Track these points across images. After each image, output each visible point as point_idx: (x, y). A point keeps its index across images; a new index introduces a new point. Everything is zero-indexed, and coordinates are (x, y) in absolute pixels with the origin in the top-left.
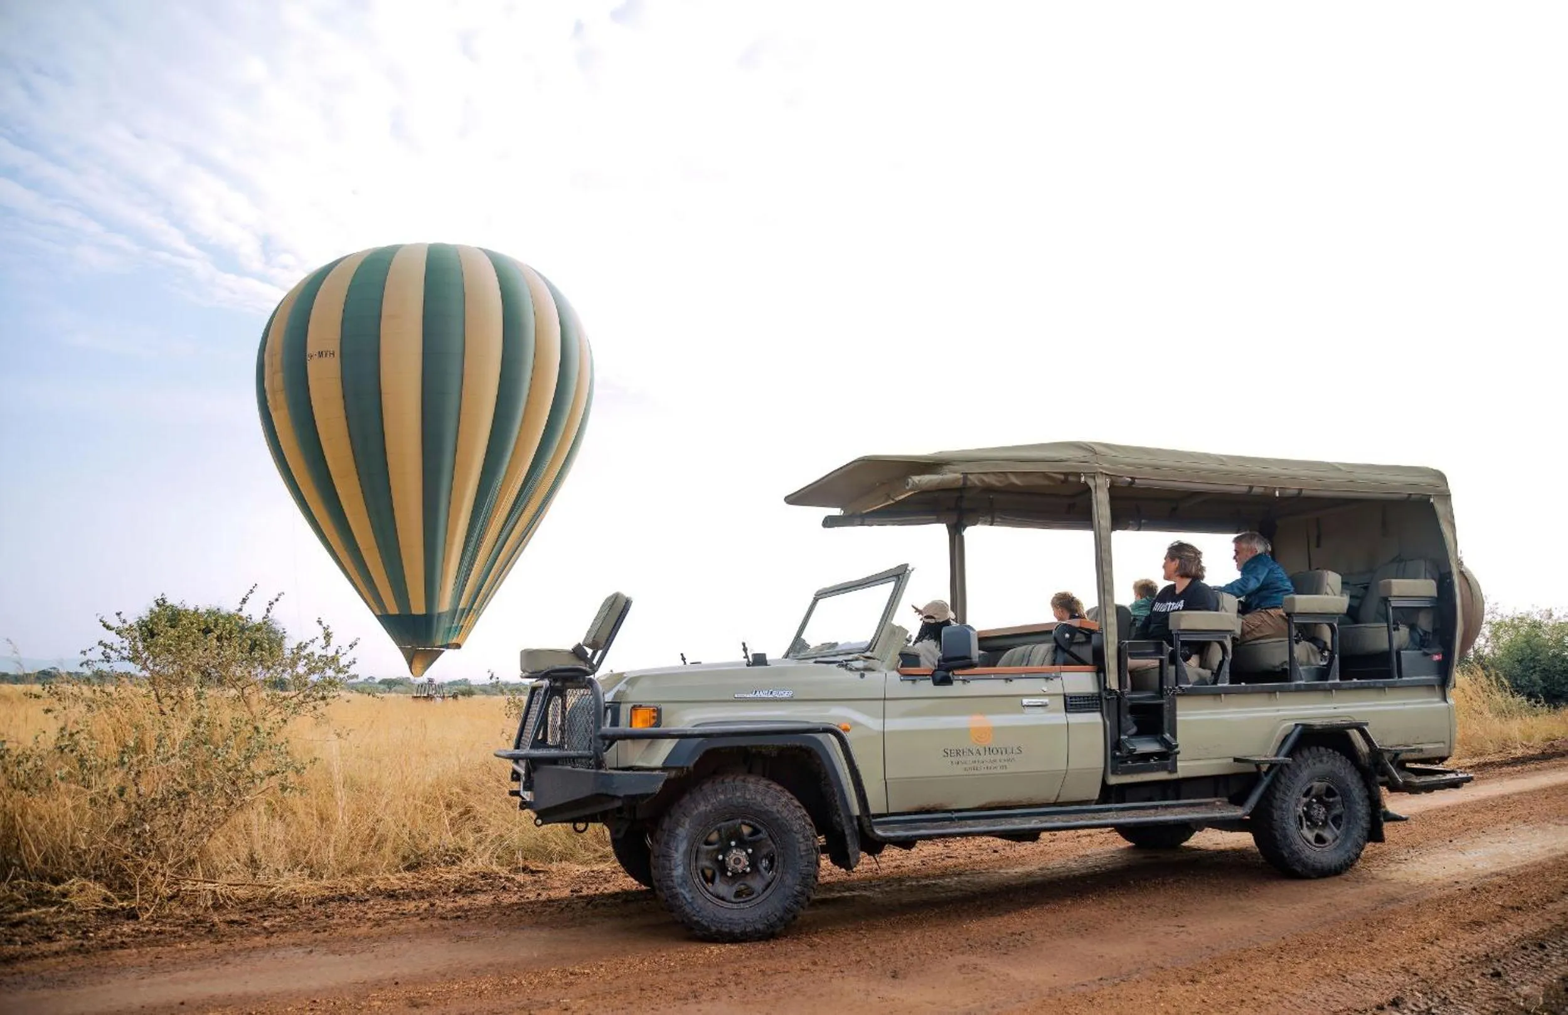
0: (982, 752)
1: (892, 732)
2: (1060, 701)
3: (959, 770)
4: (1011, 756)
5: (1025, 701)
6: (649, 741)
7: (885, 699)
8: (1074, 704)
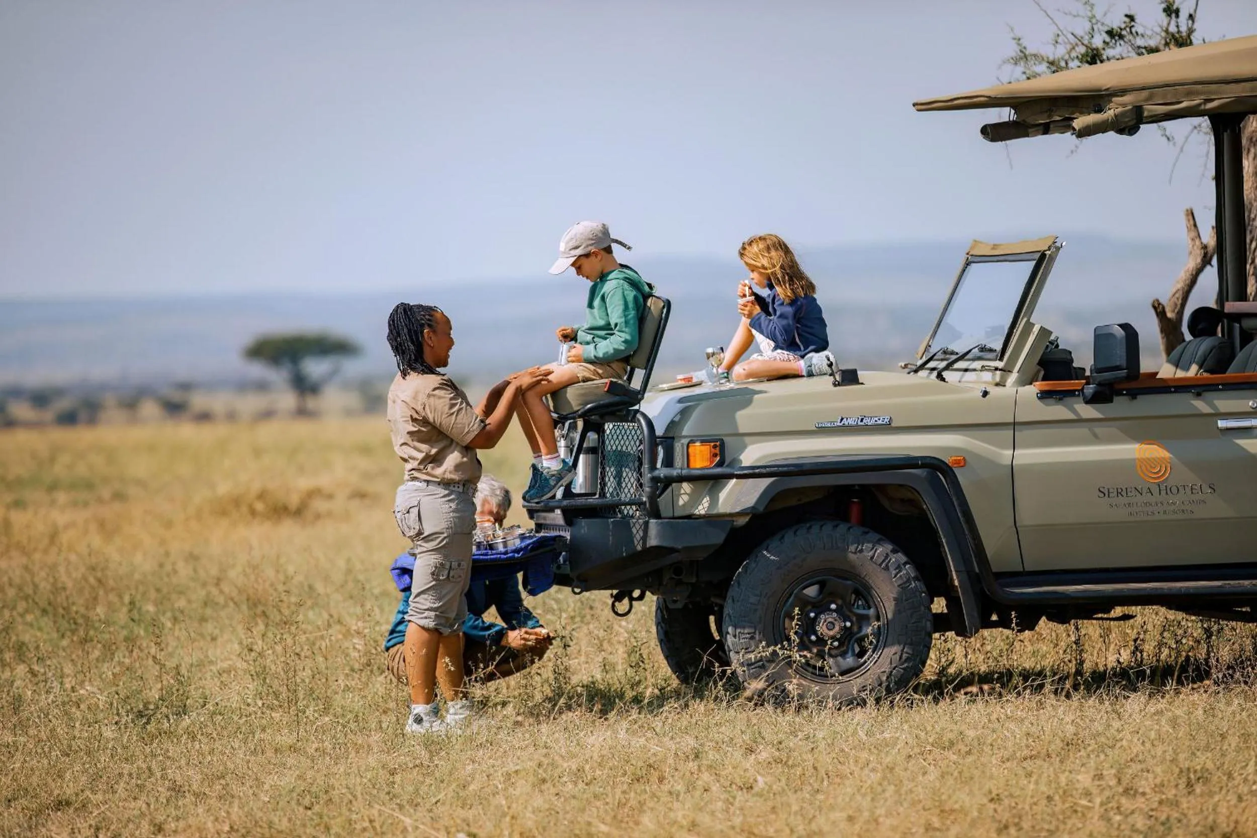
0: (1155, 491)
1: (1024, 467)
3: (1118, 515)
4: (1199, 498)
6: (711, 482)
7: (1014, 424)
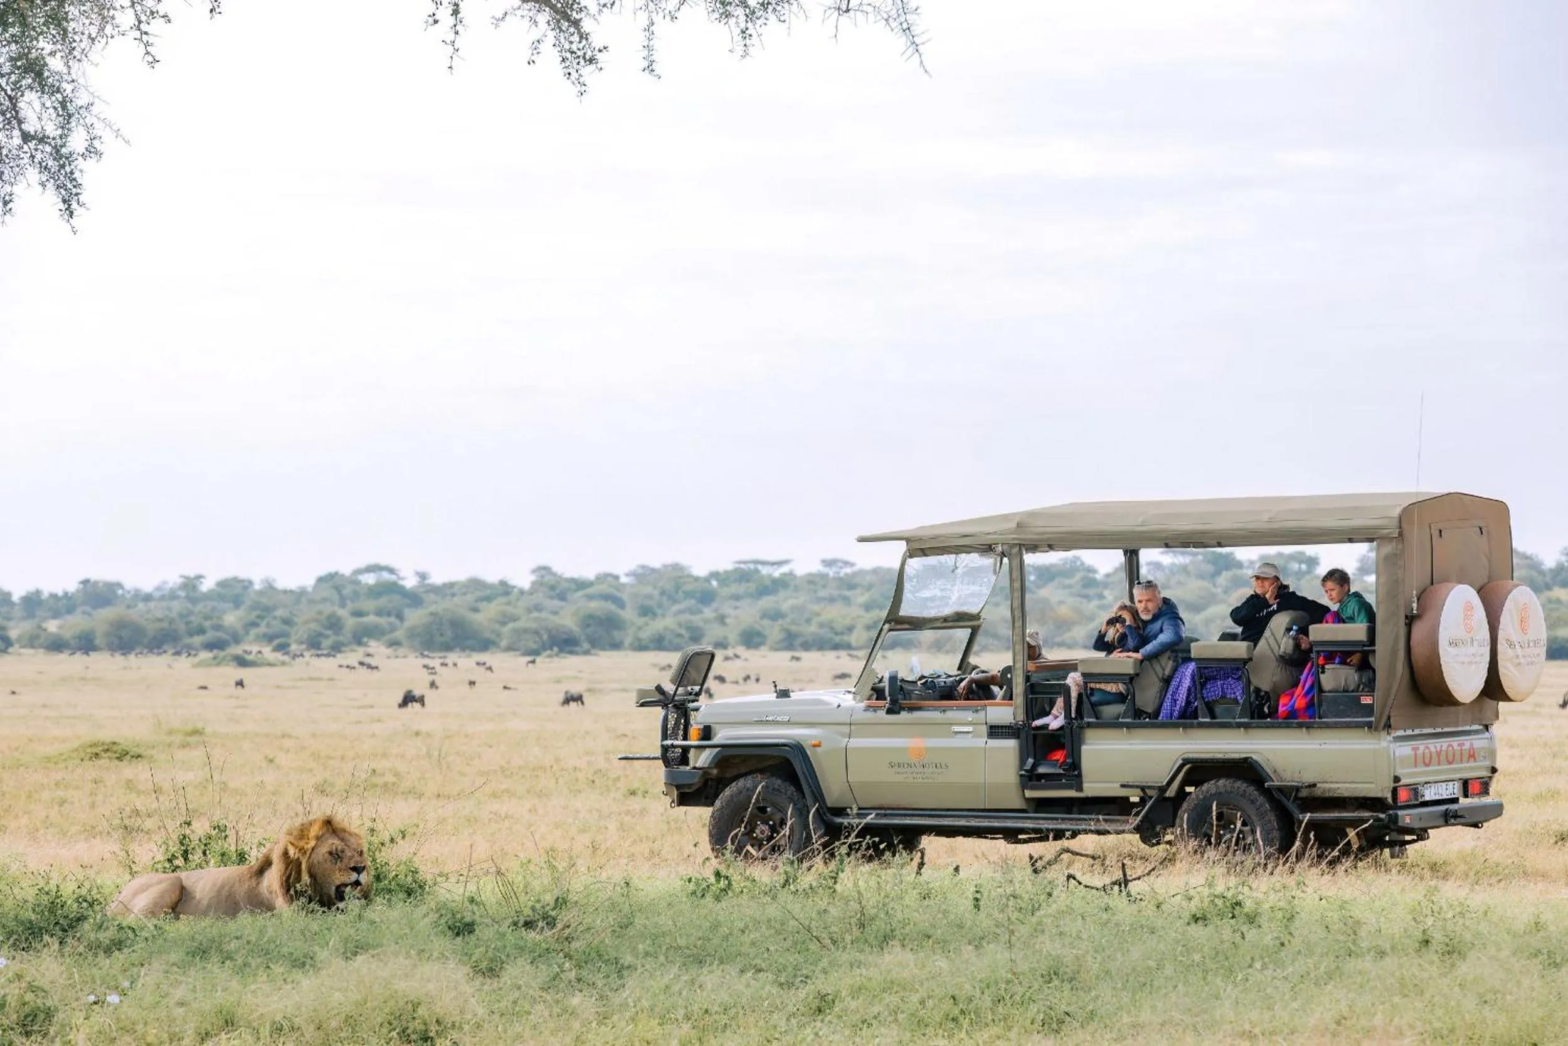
0: (918, 766)
1: (853, 749)
2: (984, 729)
3: (900, 778)
4: (939, 770)
5: (957, 729)
8: (995, 731)
